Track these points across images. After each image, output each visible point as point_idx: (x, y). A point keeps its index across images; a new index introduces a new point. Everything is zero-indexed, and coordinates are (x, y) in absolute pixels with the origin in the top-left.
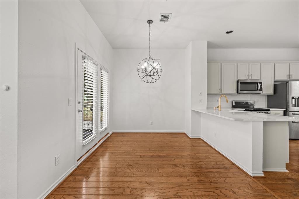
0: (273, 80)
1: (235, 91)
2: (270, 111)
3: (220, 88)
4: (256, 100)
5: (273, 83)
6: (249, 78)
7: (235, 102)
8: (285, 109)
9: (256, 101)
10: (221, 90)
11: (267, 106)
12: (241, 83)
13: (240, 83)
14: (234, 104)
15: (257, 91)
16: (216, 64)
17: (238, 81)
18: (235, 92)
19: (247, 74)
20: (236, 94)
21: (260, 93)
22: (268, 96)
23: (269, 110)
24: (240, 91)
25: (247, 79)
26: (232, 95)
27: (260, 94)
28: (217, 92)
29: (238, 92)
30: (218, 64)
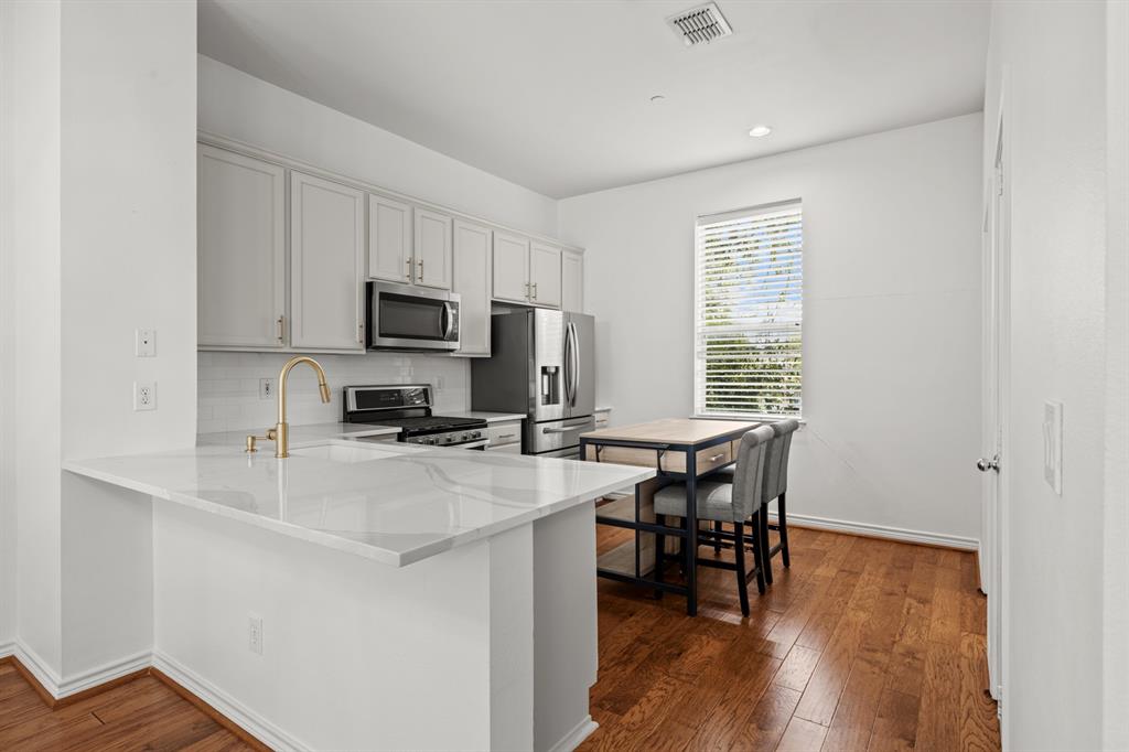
0: (490, 299)
1: (359, 334)
2: (486, 426)
3: (280, 311)
4: (434, 382)
5: (487, 312)
6: (412, 276)
7: (357, 392)
8: (525, 416)
9: (436, 386)
10: (285, 323)
11: (469, 407)
12: (384, 296)
13: (381, 293)
14: (352, 407)
15: (442, 339)
16: (259, 165)
17: (369, 287)
18: (358, 340)
19: (407, 258)
20: (364, 352)
21: (452, 351)
22: (475, 363)
23: (483, 424)
24: (381, 335)
25: (407, 280)
26: (343, 357)
27: (452, 354)
28: (268, 338)
29: (369, 343)
30: (270, 169)
